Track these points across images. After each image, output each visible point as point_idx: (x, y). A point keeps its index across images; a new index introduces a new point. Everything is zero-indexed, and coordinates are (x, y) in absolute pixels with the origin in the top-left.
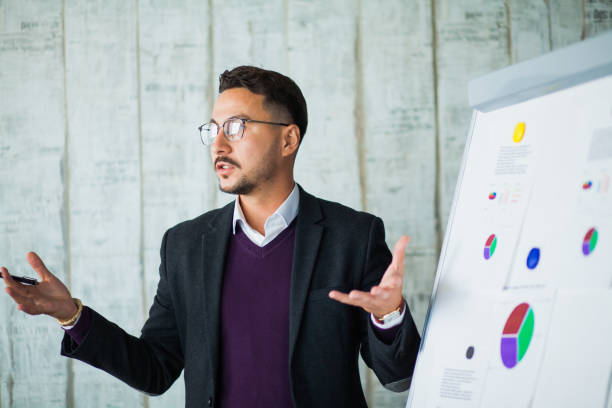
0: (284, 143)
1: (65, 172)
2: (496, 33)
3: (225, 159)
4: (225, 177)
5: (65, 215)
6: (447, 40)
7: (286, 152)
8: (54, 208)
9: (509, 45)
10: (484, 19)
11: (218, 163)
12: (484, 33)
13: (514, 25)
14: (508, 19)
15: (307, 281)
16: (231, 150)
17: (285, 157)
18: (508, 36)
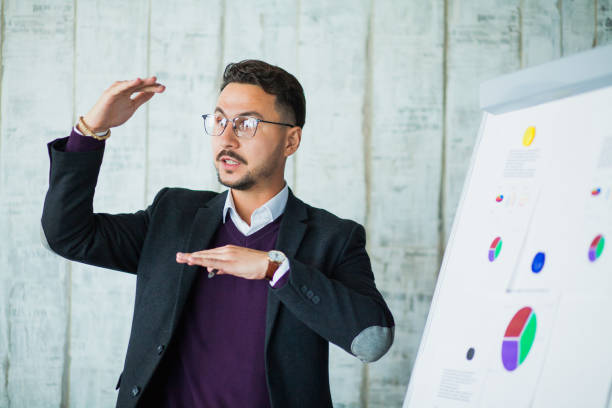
0: (287, 144)
2: (507, 37)
3: (231, 153)
4: (229, 172)
6: (459, 41)
9: (520, 49)
10: (495, 23)
11: (222, 157)
12: (496, 37)
13: (526, 30)
14: (520, 23)
16: (238, 146)
18: (519, 40)
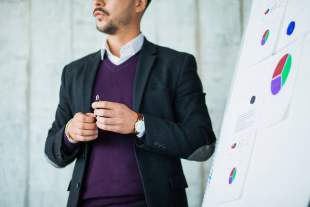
0: (137, 4)
1: (29, 69)
3: (100, 9)
4: (100, 20)
5: (28, 94)
7: (138, 10)
8: (22, 90)
11: (96, 12)
15: (144, 84)
16: (104, 5)
17: (137, 13)
